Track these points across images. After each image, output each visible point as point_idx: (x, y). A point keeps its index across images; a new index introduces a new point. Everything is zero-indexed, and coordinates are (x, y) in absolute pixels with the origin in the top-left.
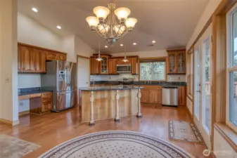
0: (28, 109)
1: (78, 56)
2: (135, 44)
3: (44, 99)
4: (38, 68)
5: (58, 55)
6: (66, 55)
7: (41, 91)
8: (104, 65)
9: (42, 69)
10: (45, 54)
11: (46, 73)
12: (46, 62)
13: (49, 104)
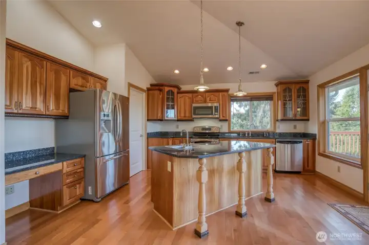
0: (27, 200)
1: (130, 85)
2: (230, 68)
4: (52, 106)
5: (91, 79)
6: (106, 81)
7: (55, 155)
8: (170, 103)
9: (61, 109)
10: (68, 75)
11: (68, 116)
12: (68, 91)
13: (78, 186)
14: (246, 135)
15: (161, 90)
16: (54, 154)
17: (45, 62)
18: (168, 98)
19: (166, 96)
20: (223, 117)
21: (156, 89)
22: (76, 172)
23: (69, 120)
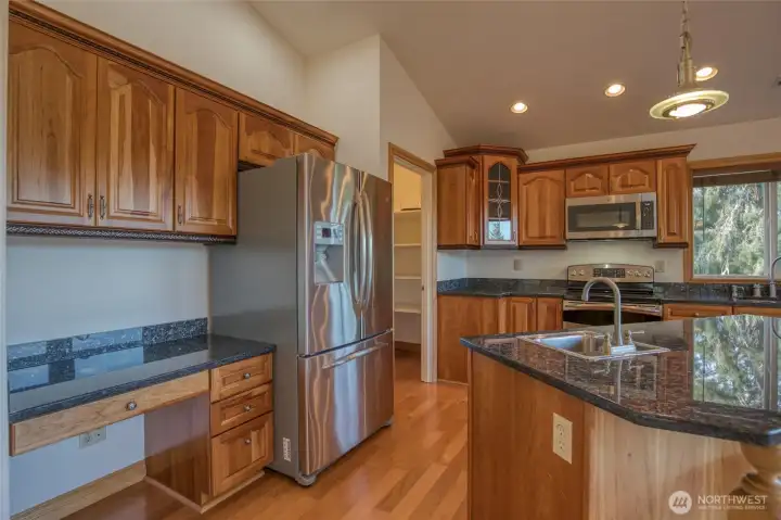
1: (396, 153)
3: (226, 404)
4: (192, 209)
5: (295, 137)
6: (333, 145)
7: (209, 340)
8: (500, 201)
9: (215, 216)
10: (235, 123)
11: (235, 237)
12: (236, 170)
13: (254, 434)
14: (758, 293)
15: (472, 165)
16: (205, 337)
17: (171, 88)
18: (493, 188)
19: (487, 181)
20: (669, 234)
21: (461, 163)
22: (248, 398)
23: (238, 245)
